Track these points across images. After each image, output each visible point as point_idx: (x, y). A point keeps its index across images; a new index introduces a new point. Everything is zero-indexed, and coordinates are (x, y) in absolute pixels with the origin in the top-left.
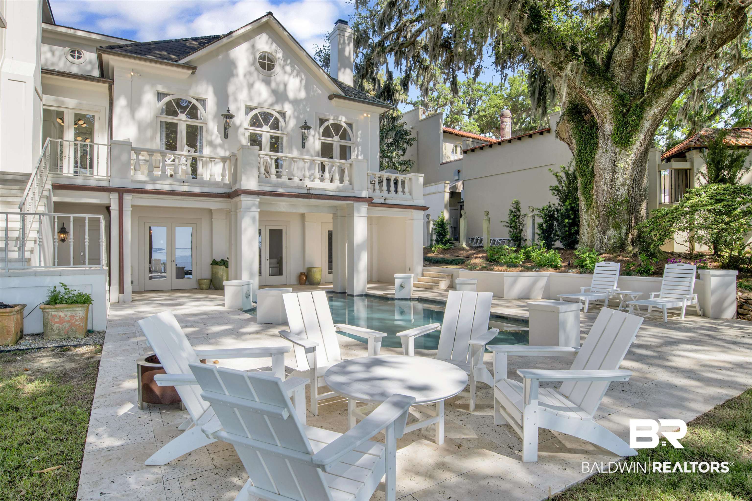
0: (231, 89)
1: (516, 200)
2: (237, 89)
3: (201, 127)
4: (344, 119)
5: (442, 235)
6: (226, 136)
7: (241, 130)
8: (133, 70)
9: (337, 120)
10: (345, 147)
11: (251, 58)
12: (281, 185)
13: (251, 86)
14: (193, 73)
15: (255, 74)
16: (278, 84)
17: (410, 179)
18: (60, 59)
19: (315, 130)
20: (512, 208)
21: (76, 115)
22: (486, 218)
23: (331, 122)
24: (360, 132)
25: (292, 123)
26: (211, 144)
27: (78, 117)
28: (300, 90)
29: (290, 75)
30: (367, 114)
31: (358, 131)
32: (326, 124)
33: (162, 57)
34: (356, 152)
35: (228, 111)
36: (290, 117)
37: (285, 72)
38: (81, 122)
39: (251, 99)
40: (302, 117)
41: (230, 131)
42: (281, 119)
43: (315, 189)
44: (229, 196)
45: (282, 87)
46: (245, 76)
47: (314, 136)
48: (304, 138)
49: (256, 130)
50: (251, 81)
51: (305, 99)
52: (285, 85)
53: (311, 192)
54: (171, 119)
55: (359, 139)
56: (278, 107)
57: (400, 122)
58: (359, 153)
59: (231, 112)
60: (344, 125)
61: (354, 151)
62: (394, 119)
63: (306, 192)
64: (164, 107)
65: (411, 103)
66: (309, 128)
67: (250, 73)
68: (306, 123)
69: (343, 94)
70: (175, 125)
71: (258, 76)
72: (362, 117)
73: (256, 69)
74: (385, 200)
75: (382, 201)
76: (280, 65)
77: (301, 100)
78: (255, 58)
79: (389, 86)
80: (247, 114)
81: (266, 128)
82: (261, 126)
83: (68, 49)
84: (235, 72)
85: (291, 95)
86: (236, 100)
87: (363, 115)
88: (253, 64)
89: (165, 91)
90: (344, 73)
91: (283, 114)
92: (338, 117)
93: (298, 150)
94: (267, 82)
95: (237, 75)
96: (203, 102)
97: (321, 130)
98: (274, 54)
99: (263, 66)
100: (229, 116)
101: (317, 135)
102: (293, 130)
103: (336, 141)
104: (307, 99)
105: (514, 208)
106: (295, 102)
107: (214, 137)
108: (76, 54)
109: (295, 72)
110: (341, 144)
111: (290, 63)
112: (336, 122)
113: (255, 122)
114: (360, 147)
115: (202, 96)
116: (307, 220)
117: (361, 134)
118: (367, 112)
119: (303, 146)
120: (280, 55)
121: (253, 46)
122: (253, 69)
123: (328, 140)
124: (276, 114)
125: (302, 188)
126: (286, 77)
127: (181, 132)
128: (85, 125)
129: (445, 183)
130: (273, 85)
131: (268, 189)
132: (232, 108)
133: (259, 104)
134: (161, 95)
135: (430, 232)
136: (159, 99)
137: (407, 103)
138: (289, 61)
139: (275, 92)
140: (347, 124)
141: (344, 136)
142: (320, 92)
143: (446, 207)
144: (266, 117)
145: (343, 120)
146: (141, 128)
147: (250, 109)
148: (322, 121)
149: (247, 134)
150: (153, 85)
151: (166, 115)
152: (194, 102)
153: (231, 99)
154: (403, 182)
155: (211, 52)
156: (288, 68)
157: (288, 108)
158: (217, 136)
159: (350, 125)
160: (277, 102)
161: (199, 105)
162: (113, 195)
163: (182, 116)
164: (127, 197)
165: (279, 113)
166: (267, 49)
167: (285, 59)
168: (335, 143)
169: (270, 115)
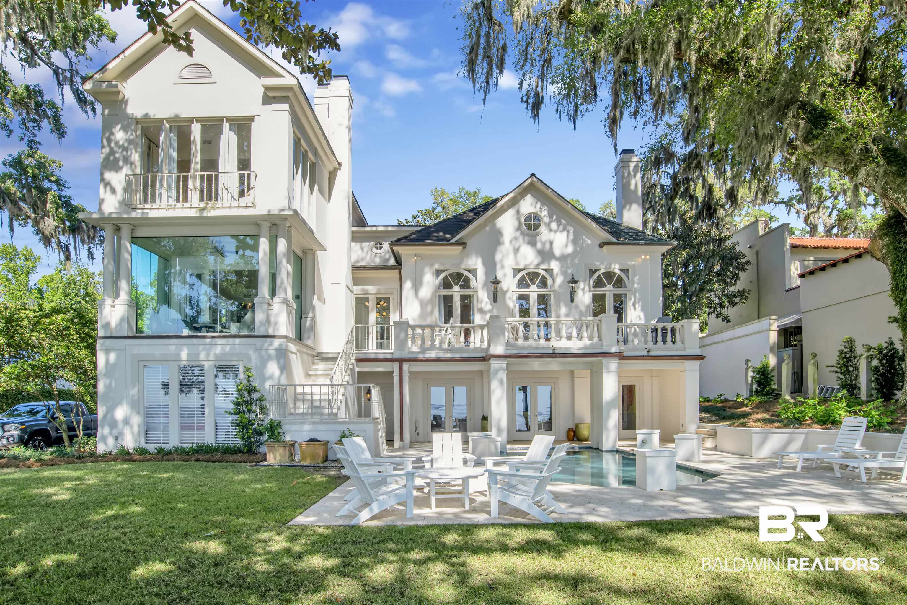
0: (498, 257)
1: (848, 337)
2: (503, 256)
3: (473, 296)
4: (617, 266)
5: (764, 385)
6: (495, 300)
7: (508, 295)
8: (416, 255)
9: (610, 268)
10: (620, 295)
11: (516, 224)
12: (530, 347)
13: (516, 251)
14: (464, 248)
15: (521, 239)
16: (544, 244)
17: (682, 326)
18: (367, 253)
19: (585, 281)
20: (843, 348)
21: (377, 298)
22: (812, 362)
23: (602, 271)
24: (637, 277)
25: (559, 280)
26: (481, 311)
27: (378, 300)
28: (567, 245)
29: (556, 232)
30: (645, 256)
31: (635, 277)
32: (596, 275)
33: (439, 239)
34: (633, 300)
35: (496, 277)
36: (557, 275)
37: (551, 230)
38: (382, 303)
39: (517, 264)
40: (569, 271)
41: (499, 296)
42: (548, 277)
43: (561, 349)
44: (484, 359)
45: (547, 246)
46: (511, 242)
47: (583, 290)
48: (573, 292)
49: (524, 291)
50: (517, 246)
51: (573, 253)
52: (551, 243)
53: (557, 351)
54: (447, 292)
55: (636, 286)
56: (544, 266)
57: (728, 243)
58: (637, 301)
59: (498, 278)
60: (617, 271)
61: (630, 299)
62: (721, 241)
63: (551, 352)
64: (442, 282)
65: (782, 202)
66: (576, 282)
67: (516, 238)
68: (573, 277)
69: (614, 240)
70: (451, 296)
71: (524, 240)
72: (640, 260)
73: (522, 233)
74: (648, 352)
75: (645, 353)
76: (545, 224)
77: (569, 255)
78: (520, 223)
79: (708, 202)
80: (514, 276)
81: (533, 288)
82: (528, 286)
83: (373, 243)
84: (501, 240)
85: (557, 252)
86: (503, 267)
87: (640, 257)
88: (519, 229)
89: (442, 268)
90: (629, 210)
91: (549, 271)
92: (611, 265)
93: (566, 305)
94: (533, 243)
95: (503, 243)
96: (473, 272)
97: (592, 282)
98: (539, 213)
99: (529, 227)
100: (496, 282)
101: (587, 288)
102: (560, 286)
103: (609, 290)
104: (575, 252)
105: (846, 348)
106: (562, 259)
107: (483, 305)
108: (379, 246)
109: (561, 228)
110: (615, 293)
111: (556, 219)
112: (609, 271)
113: (522, 283)
114: (637, 295)
115: (473, 267)
116: (575, 375)
117: (639, 279)
118: (646, 254)
119: (572, 300)
120: (544, 213)
121: (518, 212)
122: (518, 234)
123: (600, 291)
124: (543, 273)
125: (548, 348)
126: (552, 236)
127: (455, 303)
128: (385, 305)
129: (770, 319)
130: (539, 246)
131: (515, 352)
132: (500, 275)
133: (525, 266)
134: (438, 272)
135: (750, 382)
136: (437, 276)
137: (775, 203)
138: (555, 218)
139: (540, 252)
140: (621, 270)
141: (619, 283)
142: (589, 242)
143: (772, 350)
144: (533, 276)
145: (616, 268)
146: (423, 304)
147: (516, 271)
148: (592, 272)
149: (514, 296)
150: (432, 265)
151: (444, 288)
152: (466, 273)
153: (498, 266)
154: (673, 331)
155: (480, 225)
156: (554, 226)
157: (555, 265)
158: (487, 303)
159: (625, 271)
160: (543, 262)
161: (470, 276)
162: (396, 365)
163: (456, 288)
164: (406, 366)
165: (546, 271)
166: (532, 210)
167: (550, 216)
168: (607, 293)
169: (538, 274)
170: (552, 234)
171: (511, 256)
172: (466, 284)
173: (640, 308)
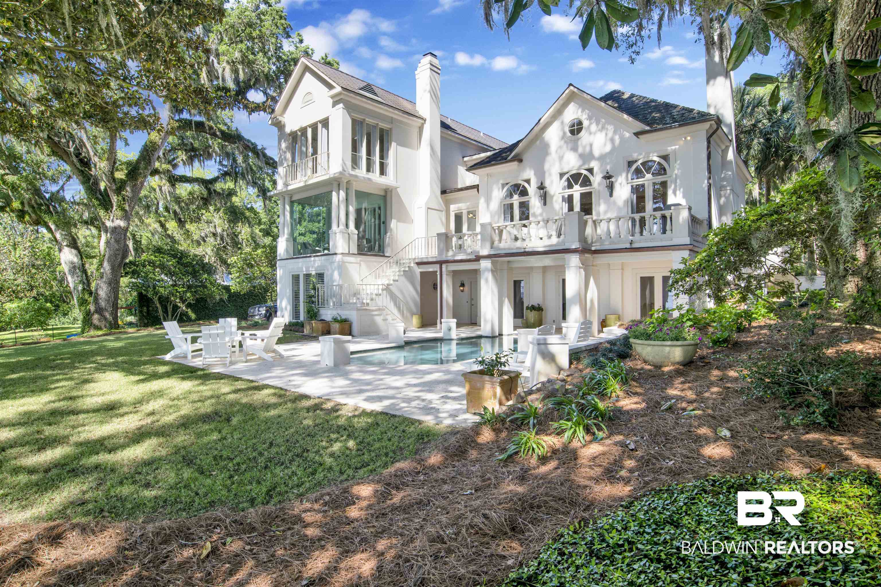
0: (547, 166)
2: (551, 165)
4: (655, 153)
6: (545, 204)
7: (555, 199)
9: (648, 157)
10: (660, 183)
11: (561, 134)
13: (561, 158)
14: (520, 163)
15: (565, 147)
16: (584, 147)
19: (622, 174)
21: (468, 212)
23: (640, 161)
24: (678, 162)
25: (599, 176)
27: (469, 214)
28: (605, 145)
29: (595, 133)
30: (686, 138)
31: (676, 162)
32: (634, 167)
34: (673, 187)
36: (597, 171)
37: (590, 133)
39: (563, 168)
40: (609, 167)
41: (548, 200)
42: (589, 175)
45: (588, 149)
46: (557, 151)
47: (621, 183)
48: (611, 187)
49: (569, 192)
50: (561, 154)
51: (611, 151)
52: (591, 145)
54: (509, 201)
55: (676, 171)
56: (586, 167)
58: (678, 187)
60: (656, 159)
61: (671, 187)
64: (506, 193)
67: (560, 147)
68: (608, 173)
69: (647, 128)
70: (512, 204)
72: (681, 143)
73: (567, 140)
77: (607, 154)
78: (564, 133)
80: (561, 179)
81: (577, 187)
82: (572, 187)
84: (549, 151)
85: (597, 153)
86: (550, 174)
87: (680, 140)
89: (505, 182)
91: (590, 170)
92: (648, 153)
94: (575, 149)
95: (551, 154)
96: (529, 181)
97: (630, 174)
98: (581, 118)
99: (572, 133)
101: (625, 180)
102: (600, 182)
103: (648, 179)
104: (613, 150)
106: (602, 158)
107: (536, 209)
109: (600, 128)
110: (655, 181)
112: (647, 160)
113: (568, 184)
114: (678, 181)
115: (528, 178)
117: (680, 164)
119: (611, 195)
120: (585, 116)
121: (562, 123)
123: (640, 181)
124: (585, 172)
126: (592, 138)
127: (516, 210)
130: (580, 150)
132: (548, 182)
133: (569, 169)
134: (503, 186)
136: (503, 189)
138: (594, 119)
139: (582, 156)
140: (660, 157)
141: (662, 170)
144: (576, 177)
145: (654, 156)
146: (492, 215)
147: (562, 175)
148: (630, 164)
149: (561, 197)
150: (498, 181)
152: (523, 183)
153: (547, 175)
155: (531, 141)
156: (594, 128)
157: (594, 165)
158: (538, 207)
159: (665, 158)
160: (584, 164)
161: (526, 185)
162: (438, 266)
163: (516, 197)
164: (444, 266)
165: (587, 170)
166: (574, 116)
167: (590, 118)
168: (646, 183)
169: (580, 174)
170: (592, 136)
171: (557, 164)
172: (524, 193)
173: (681, 195)
